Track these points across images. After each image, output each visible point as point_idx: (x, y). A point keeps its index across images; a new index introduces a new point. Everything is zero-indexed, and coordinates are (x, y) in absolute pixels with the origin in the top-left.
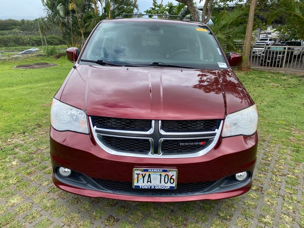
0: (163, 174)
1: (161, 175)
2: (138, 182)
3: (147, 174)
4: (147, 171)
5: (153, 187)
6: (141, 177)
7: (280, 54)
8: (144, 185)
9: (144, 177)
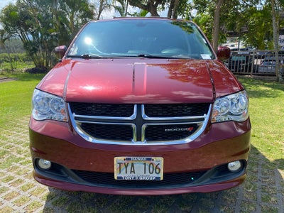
0: (148, 163)
1: (145, 164)
2: (120, 172)
3: (130, 163)
4: (130, 159)
5: (137, 178)
6: (123, 167)
7: (243, 63)
8: (126, 175)
9: (126, 167)
